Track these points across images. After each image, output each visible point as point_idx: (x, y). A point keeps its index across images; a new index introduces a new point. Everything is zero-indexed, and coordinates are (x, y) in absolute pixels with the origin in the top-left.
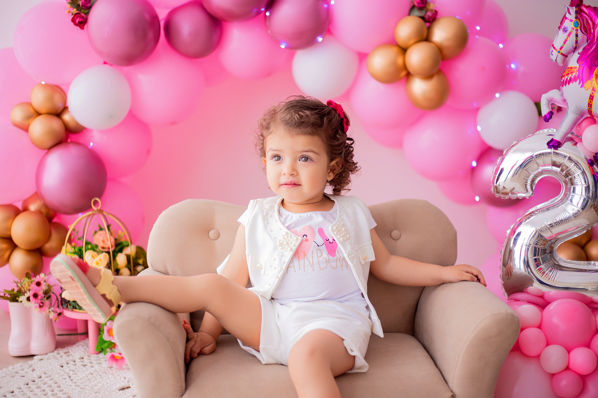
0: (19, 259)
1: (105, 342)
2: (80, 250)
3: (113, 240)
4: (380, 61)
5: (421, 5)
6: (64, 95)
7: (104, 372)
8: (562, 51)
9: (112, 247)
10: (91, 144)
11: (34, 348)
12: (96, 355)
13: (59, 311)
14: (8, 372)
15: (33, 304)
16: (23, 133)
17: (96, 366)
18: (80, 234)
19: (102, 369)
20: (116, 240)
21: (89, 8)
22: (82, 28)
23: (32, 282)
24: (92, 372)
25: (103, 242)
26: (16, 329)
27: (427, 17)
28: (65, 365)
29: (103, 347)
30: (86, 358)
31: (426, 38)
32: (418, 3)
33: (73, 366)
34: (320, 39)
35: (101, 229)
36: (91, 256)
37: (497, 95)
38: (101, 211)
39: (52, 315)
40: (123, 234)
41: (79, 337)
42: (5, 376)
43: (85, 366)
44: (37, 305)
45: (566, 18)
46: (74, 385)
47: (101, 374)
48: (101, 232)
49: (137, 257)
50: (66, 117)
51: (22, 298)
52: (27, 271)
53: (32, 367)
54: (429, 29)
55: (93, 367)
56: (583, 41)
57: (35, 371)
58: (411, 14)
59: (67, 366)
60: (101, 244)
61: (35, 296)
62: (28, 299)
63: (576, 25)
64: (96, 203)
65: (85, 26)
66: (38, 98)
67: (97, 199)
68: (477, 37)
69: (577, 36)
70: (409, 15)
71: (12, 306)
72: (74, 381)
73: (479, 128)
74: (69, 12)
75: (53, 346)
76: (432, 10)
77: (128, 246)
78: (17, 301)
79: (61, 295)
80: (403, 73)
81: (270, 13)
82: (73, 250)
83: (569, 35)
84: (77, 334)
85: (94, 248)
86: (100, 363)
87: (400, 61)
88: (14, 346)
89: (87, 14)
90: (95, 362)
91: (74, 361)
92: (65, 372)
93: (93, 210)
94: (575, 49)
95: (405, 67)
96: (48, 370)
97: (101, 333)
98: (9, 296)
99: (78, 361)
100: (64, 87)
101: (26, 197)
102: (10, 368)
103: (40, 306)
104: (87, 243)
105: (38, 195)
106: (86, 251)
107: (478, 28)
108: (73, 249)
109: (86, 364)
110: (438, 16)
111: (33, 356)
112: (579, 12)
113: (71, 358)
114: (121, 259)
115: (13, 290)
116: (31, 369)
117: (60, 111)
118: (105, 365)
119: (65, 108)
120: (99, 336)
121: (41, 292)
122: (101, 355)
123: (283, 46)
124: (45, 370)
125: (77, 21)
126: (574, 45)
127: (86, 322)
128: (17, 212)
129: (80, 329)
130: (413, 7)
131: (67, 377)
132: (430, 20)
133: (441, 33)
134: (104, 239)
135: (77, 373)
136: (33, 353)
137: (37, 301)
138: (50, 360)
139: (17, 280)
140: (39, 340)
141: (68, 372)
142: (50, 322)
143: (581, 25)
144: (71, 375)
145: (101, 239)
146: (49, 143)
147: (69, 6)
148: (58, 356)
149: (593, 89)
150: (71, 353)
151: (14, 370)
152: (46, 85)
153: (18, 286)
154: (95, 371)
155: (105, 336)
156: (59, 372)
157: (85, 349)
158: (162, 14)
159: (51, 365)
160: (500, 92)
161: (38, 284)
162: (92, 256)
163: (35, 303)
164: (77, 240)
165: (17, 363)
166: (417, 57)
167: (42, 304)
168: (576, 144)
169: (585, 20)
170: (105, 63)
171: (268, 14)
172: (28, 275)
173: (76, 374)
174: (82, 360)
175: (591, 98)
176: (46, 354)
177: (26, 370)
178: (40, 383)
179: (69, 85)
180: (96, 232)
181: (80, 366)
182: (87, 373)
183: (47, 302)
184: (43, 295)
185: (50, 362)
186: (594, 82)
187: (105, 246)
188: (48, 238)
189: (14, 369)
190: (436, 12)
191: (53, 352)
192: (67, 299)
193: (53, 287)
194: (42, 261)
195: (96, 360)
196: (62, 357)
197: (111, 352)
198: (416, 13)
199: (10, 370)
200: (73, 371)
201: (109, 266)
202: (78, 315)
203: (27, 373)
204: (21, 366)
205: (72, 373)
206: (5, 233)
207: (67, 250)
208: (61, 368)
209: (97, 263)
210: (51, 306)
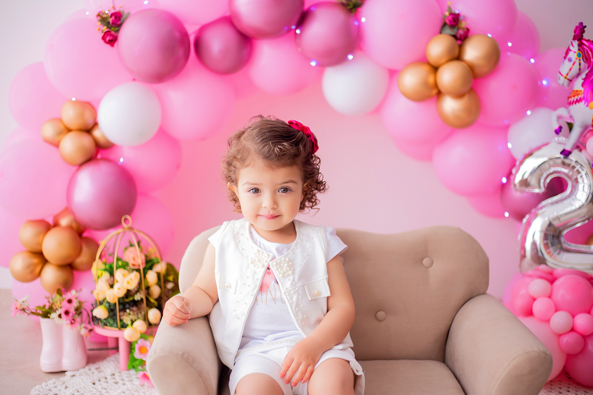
0: (50, 274)
1: (136, 360)
2: (111, 268)
3: (143, 257)
4: (411, 79)
5: (453, 23)
6: (94, 111)
7: (137, 391)
8: (567, 77)
9: (142, 264)
10: (122, 160)
11: (66, 364)
12: (127, 372)
13: (89, 327)
14: (41, 390)
15: (65, 321)
16: (53, 149)
17: (128, 384)
18: (111, 250)
19: (134, 387)
20: (146, 256)
21: (120, 26)
22: (112, 45)
23: (63, 300)
24: (125, 390)
25: (134, 259)
26: (47, 346)
27: (458, 36)
28: (97, 383)
29: (134, 364)
30: (117, 374)
31: (457, 57)
32: (450, 21)
33: (106, 384)
34: (350, 57)
35: (131, 245)
37: (529, 113)
38: (131, 229)
39: (83, 332)
40: (153, 251)
41: (110, 352)
43: (116, 383)
44: (68, 322)
47: (133, 392)
48: (131, 249)
49: (167, 274)
50: (97, 133)
51: (54, 315)
52: (58, 287)
53: (64, 385)
54: (461, 47)
55: (124, 384)
57: (68, 389)
58: (443, 32)
59: (101, 385)
60: (131, 262)
61: (67, 313)
62: (60, 316)
64: (126, 220)
65: (116, 44)
66: (70, 115)
67: (128, 217)
68: (509, 54)
70: (441, 33)
71: (44, 321)
73: (510, 145)
74: (99, 30)
75: (84, 361)
76: (463, 29)
77: (158, 262)
78: (49, 317)
79: (92, 311)
80: (435, 92)
81: (301, 31)
82: (103, 267)
84: (108, 349)
85: (125, 266)
86: (132, 381)
87: (431, 79)
88: (46, 363)
89: (118, 31)
90: (126, 379)
91: (106, 378)
92: (97, 391)
93: (123, 227)
95: (436, 85)
96: (80, 388)
97: (132, 351)
98: (41, 312)
99: (109, 377)
100: (94, 104)
101: (57, 212)
102: (43, 384)
103: (72, 323)
104: (118, 259)
105: (68, 210)
106: (117, 269)
107: (510, 44)
108: (104, 265)
109: (118, 381)
110: (470, 34)
111: (64, 372)
113: (102, 374)
114: (152, 277)
115: (44, 306)
116: (64, 386)
117: (90, 127)
118: (137, 382)
119: (96, 124)
120: (131, 356)
121: (72, 308)
122: (132, 372)
123: (313, 64)
124: (78, 387)
125: (108, 38)
127: (117, 339)
128: (48, 227)
129: (111, 344)
130: (444, 25)
132: (462, 39)
133: (473, 52)
134: (135, 257)
135: (110, 391)
136: (64, 369)
137: (68, 318)
138: (82, 377)
139: (48, 295)
140: (70, 357)
141: (100, 390)
142: (82, 338)
145: (131, 256)
146: (80, 159)
147: (99, 23)
148: (90, 372)
150: (102, 368)
151: (47, 387)
152: (76, 102)
153: (49, 302)
154: (128, 389)
155: (137, 354)
156: (91, 389)
157: (116, 365)
158: (192, 30)
159: (83, 382)
160: (532, 110)
161: (70, 301)
162: (123, 275)
163: (67, 320)
164: (107, 256)
165: (49, 380)
166: (449, 76)
167: (73, 321)
170: (134, 80)
171: (298, 31)
172: (59, 292)
173: (108, 392)
174: (114, 377)
176: (78, 370)
177: (59, 387)
179: (99, 101)
180: (126, 248)
181: (112, 383)
182: (120, 391)
183: (78, 319)
184: (74, 312)
185: (82, 379)
187: (136, 263)
188: (79, 252)
189: (47, 385)
190: (468, 30)
191: (84, 367)
192: (98, 316)
193: (84, 304)
194: (72, 274)
195: (128, 377)
196: (93, 373)
197: (143, 371)
198: (448, 31)
199: (44, 387)
200: (105, 389)
201: (140, 284)
202: (109, 332)
203: (60, 390)
204: (54, 383)
205: (104, 391)
206: (36, 248)
207: (98, 267)
208: (93, 385)
209: (128, 283)
210: (82, 322)
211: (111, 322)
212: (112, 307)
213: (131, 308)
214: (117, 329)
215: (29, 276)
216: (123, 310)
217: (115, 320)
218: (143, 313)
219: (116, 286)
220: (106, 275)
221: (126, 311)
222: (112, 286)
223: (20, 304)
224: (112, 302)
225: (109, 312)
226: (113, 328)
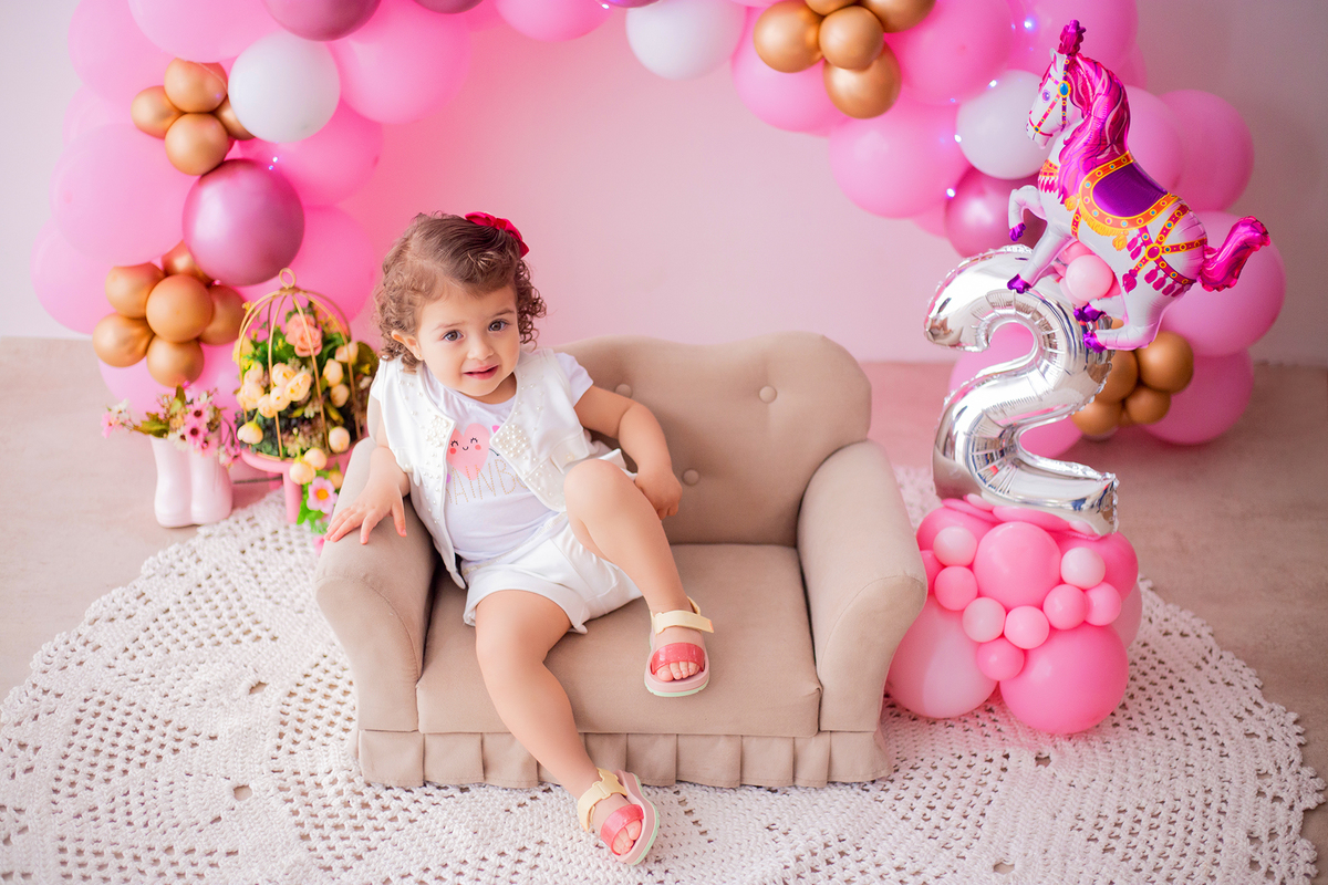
0: (163, 356)
1: (311, 509)
2: (265, 355)
3: (318, 335)
6: (222, 80)
8: (1041, 129)
9: (316, 348)
10: (275, 160)
11: (198, 512)
12: (297, 525)
13: (233, 453)
14: (158, 566)
15: (192, 447)
16: (154, 142)
17: (298, 552)
18: (265, 315)
19: (307, 558)
20: (323, 333)
23: (187, 411)
24: (292, 566)
25: (302, 339)
26: (165, 484)
28: (248, 550)
30: (282, 531)
33: (262, 551)
36: (281, 375)
37: (992, 84)
38: (296, 289)
39: (223, 459)
40: (336, 328)
41: (271, 484)
42: (154, 575)
43: (279, 549)
44: (198, 445)
45: (1050, 76)
46: (262, 595)
47: (306, 569)
48: (297, 318)
49: (361, 361)
50: (228, 116)
51: (173, 437)
52: (177, 383)
53: (195, 554)
55: (291, 552)
56: (1074, 117)
57: (201, 564)
59: (254, 554)
60: (298, 345)
61: (194, 432)
62: (183, 437)
63: (1064, 91)
66: (178, 86)
67: (289, 271)
69: (1064, 108)
71: (156, 442)
72: (263, 586)
73: (958, 138)
75: (228, 504)
77: (343, 344)
78: (165, 438)
80: (819, 56)
83: (1052, 107)
85: (287, 355)
86: (305, 545)
87: (810, 37)
88: (164, 509)
90: (296, 542)
91: (263, 540)
92: (248, 566)
93: (282, 288)
94: (1064, 126)
95: (818, 49)
97: (305, 496)
98: (151, 426)
99: (269, 538)
100: (224, 65)
101: (167, 247)
102: (160, 555)
103: (203, 447)
104: (276, 335)
105: (185, 244)
106: (274, 361)
108: (252, 349)
109: (282, 545)
111: (195, 526)
112: (1071, 68)
113: (257, 533)
114: (333, 371)
115: (157, 416)
116: (194, 557)
117: (217, 104)
118: (311, 547)
119: (225, 100)
120: (302, 504)
121: (202, 424)
122: (306, 527)
123: (606, 6)
124: (216, 560)
126: (1061, 123)
127: (280, 476)
128: (155, 276)
131: (252, 579)
134: (303, 335)
135: (268, 568)
136: (196, 520)
137: (197, 439)
138: (224, 539)
140: (205, 498)
141: (253, 564)
142: (224, 469)
143: (1072, 91)
144: (259, 573)
145: (298, 334)
146: (201, 165)
148: (236, 528)
149: (1078, 212)
150: (258, 519)
151: (167, 560)
152: (190, 63)
153: (163, 408)
154: (297, 563)
155: (311, 502)
156: (238, 564)
159: (225, 549)
160: (999, 78)
161: (198, 414)
162: (284, 375)
163: (195, 442)
166: (840, 34)
167: (204, 445)
168: (1058, 281)
169: (1080, 82)
172: (179, 393)
173: (266, 570)
174: (276, 536)
175: (1076, 223)
176: (218, 523)
177: (186, 560)
178: (209, 590)
180: (288, 316)
181: (272, 550)
182: (284, 567)
183: (213, 438)
184: (206, 429)
185: (223, 543)
186: (1080, 200)
187: (304, 346)
188: (210, 315)
189: (167, 557)
191: (227, 518)
192: (246, 440)
194: (200, 350)
195: (299, 537)
196: (242, 529)
199: (161, 560)
200: (261, 562)
201: (313, 386)
202: (267, 463)
203: (188, 567)
204: (178, 553)
205: (259, 566)
206: (137, 312)
207: (242, 348)
208: (242, 556)
209: (292, 391)
210: (221, 443)
211: (269, 448)
212: (268, 422)
213: (301, 428)
214: (278, 459)
215: (128, 358)
216: (287, 429)
217: (274, 444)
218: (320, 436)
219: (274, 392)
220: (257, 368)
221: (291, 433)
222: (267, 390)
223: (115, 418)
224: (269, 416)
225: (264, 432)
226: (271, 457)
